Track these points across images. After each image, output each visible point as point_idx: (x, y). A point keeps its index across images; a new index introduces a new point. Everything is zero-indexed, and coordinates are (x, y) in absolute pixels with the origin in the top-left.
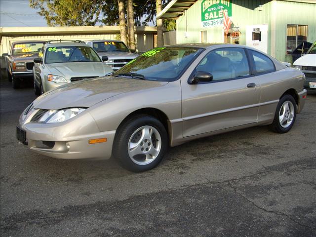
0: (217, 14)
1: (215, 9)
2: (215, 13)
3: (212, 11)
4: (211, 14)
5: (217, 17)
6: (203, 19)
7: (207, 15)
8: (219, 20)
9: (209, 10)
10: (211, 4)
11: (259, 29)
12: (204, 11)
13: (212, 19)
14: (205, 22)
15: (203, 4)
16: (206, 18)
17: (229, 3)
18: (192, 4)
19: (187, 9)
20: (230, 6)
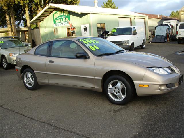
0: (62, 20)
1: (61, 17)
2: (61, 19)
3: (59, 19)
4: (59, 20)
5: (62, 21)
6: (55, 23)
7: (56, 21)
8: (63, 23)
9: (57, 18)
10: (59, 15)
11: (86, 26)
12: (55, 19)
13: (59, 22)
14: (56, 24)
15: (54, 15)
16: (56, 22)
17: (68, 14)
18: (48, 16)
19: (45, 18)
20: (69, 16)
